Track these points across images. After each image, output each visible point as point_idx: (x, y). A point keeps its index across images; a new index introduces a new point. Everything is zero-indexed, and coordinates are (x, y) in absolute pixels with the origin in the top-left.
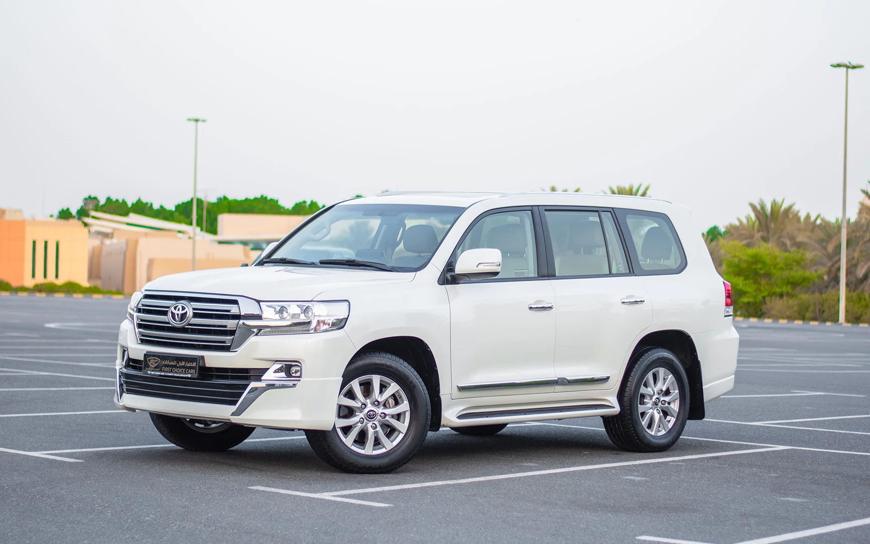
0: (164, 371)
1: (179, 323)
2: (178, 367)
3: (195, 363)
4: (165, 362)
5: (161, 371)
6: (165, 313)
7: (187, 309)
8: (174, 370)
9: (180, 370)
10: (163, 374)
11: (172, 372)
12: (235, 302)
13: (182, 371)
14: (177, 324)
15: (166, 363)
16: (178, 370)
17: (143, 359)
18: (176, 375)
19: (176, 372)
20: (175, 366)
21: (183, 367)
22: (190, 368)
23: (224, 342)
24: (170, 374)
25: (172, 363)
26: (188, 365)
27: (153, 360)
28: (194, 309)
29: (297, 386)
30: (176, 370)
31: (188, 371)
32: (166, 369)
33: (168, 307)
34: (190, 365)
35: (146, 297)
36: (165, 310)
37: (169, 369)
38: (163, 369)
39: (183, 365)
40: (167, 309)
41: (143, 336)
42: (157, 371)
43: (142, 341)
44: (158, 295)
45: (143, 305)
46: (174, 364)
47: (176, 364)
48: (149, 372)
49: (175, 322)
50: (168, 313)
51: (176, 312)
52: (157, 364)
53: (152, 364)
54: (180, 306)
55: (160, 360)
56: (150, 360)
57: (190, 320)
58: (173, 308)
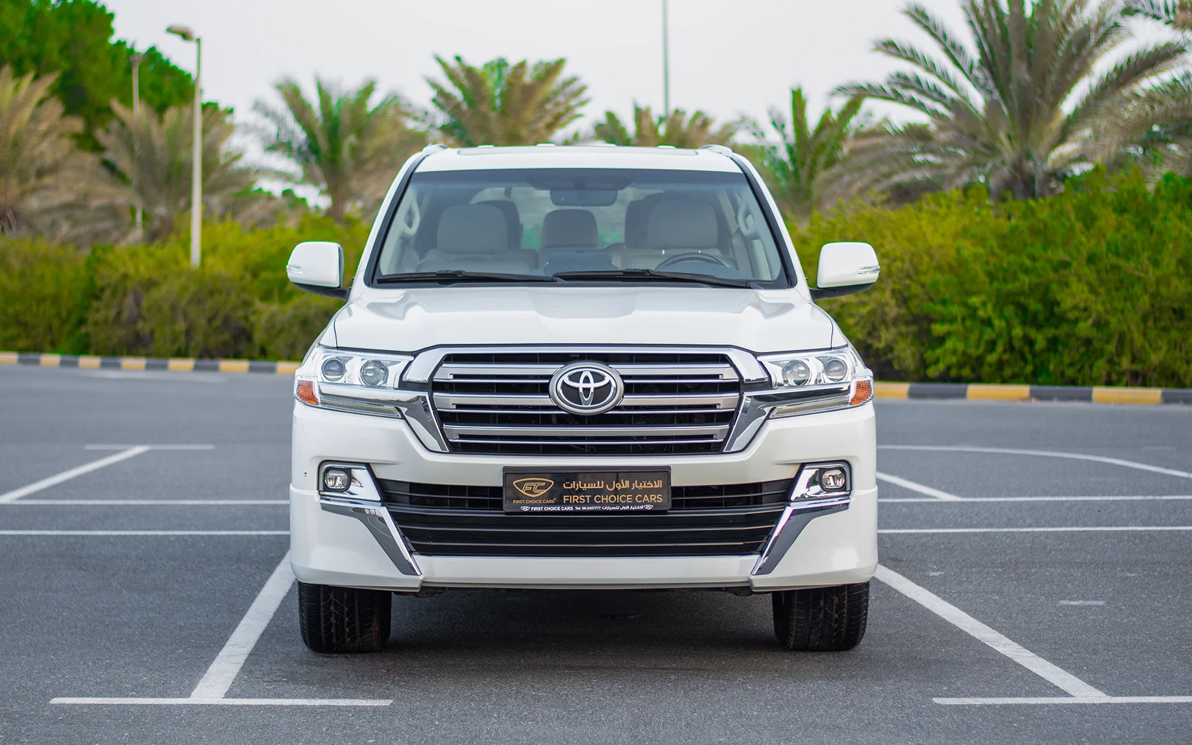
0: (569, 503)
1: (589, 406)
2: (610, 493)
4: (568, 485)
5: (560, 503)
6: (544, 389)
7: (608, 379)
8: (599, 499)
9: (618, 498)
10: (568, 508)
11: (592, 503)
12: (724, 359)
13: (625, 499)
14: (587, 408)
15: (573, 486)
16: (613, 499)
17: (502, 485)
18: (609, 509)
19: (605, 503)
20: (603, 492)
21: (626, 491)
22: (647, 492)
23: (711, 437)
24: (592, 509)
25: (592, 486)
26: (641, 487)
27: (532, 484)
28: (623, 377)
29: (850, 506)
30: (607, 499)
31: (639, 499)
32: (575, 498)
33: (550, 377)
34: (645, 486)
35: (449, 359)
36: (541, 384)
37: (586, 498)
38: (565, 500)
39: (623, 487)
40: (548, 381)
41: (462, 437)
42: (552, 504)
43: (455, 449)
44: (491, 355)
45: (456, 376)
46: (598, 487)
47: (602, 487)
48: (525, 509)
49: (584, 406)
50: (552, 388)
51: (581, 385)
52: (545, 491)
53: (530, 492)
54: (587, 373)
55: (553, 482)
56: (521, 485)
57: (619, 398)
58: (566, 379)
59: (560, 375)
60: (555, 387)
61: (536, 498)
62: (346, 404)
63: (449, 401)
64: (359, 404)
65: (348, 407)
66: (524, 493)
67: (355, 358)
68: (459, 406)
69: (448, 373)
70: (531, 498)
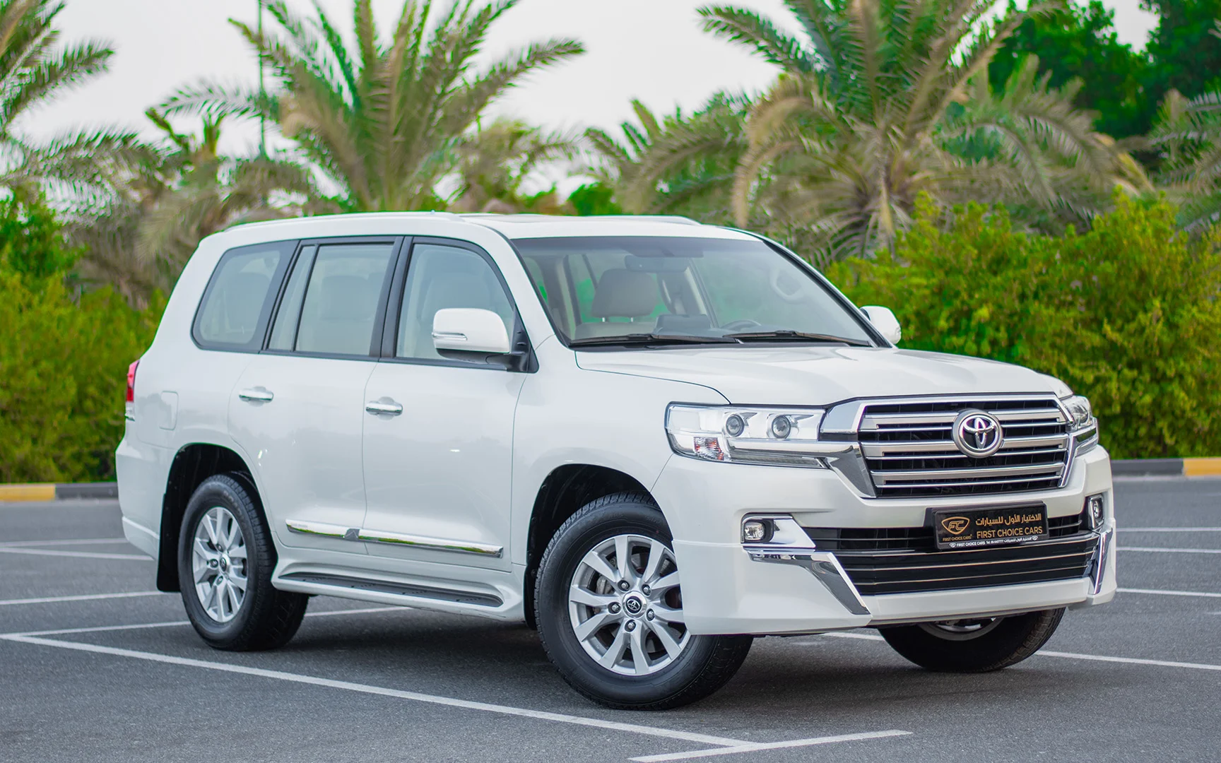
0: (980, 538)
1: (984, 449)
2: (1008, 527)
3: (1040, 515)
4: (979, 522)
5: (974, 538)
6: (947, 435)
7: (993, 424)
8: (1001, 533)
9: (1013, 532)
10: (982, 543)
11: (997, 537)
12: (1051, 404)
13: (1017, 532)
14: (982, 452)
15: (982, 523)
16: (1010, 532)
18: (1008, 541)
19: (1005, 536)
20: (1003, 526)
21: (1018, 525)
22: (1032, 524)
23: (1053, 474)
24: (997, 542)
25: (995, 522)
26: (1027, 521)
27: (955, 522)
28: (1002, 422)
30: (1006, 533)
31: (1028, 531)
32: (985, 534)
33: (950, 424)
34: (1030, 520)
35: (870, 410)
36: (945, 431)
37: (992, 533)
38: (978, 535)
39: (1017, 521)
40: (951, 428)
41: (888, 482)
42: (968, 540)
43: (883, 494)
44: (898, 406)
45: (881, 426)
46: (1000, 522)
47: (1002, 522)
48: (953, 545)
49: (979, 449)
50: (955, 434)
51: (976, 429)
52: (964, 528)
53: (954, 530)
54: (978, 420)
55: (969, 520)
56: (947, 524)
57: (1001, 441)
58: (965, 425)
59: (960, 423)
60: (958, 433)
61: (958, 536)
62: (757, 457)
63: (877, 450)
64: (773, 456)
65: (762, 460)
66: (949, 530)
67: (759, 413)
68: (886, 454)
69: (873, 423)
70: (955, 536)
